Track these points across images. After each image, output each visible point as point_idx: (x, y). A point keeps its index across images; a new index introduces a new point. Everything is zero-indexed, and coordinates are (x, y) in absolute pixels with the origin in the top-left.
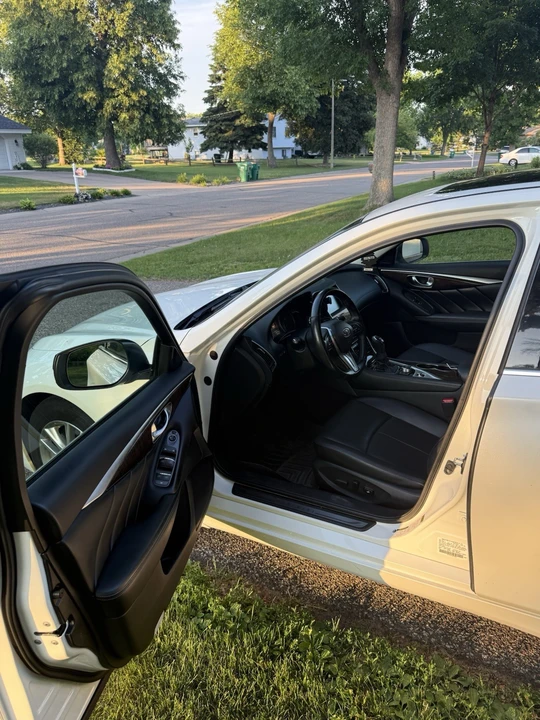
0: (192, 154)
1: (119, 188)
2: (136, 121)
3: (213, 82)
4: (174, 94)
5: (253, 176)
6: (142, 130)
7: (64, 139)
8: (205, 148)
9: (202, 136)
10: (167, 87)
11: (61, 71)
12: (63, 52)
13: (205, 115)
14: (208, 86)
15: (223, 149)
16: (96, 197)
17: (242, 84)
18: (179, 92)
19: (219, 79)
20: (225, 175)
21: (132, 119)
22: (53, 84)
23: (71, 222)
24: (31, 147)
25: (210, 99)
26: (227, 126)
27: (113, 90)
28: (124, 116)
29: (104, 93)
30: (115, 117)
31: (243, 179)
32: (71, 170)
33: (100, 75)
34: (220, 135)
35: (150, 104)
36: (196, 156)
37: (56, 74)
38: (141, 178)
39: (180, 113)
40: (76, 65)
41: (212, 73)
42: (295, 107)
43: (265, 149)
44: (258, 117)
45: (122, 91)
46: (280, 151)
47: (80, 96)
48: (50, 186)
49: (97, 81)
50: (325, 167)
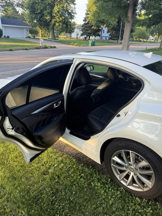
0: (78, 36)
1: (53, 46)
2: (60, 26)
3: (86, 15)
4: (73, 19)
5: (93, 44)
6: (62, 29)
7: (41, 30)
8: (82, 35)
9: (81, 31)
10: (71, 16)
11: (41, 10)
12: (42, 4)
13: (83, 25)
14: (85, 16)
15: (87, 36)
16: (46, 48)
17: (94, 16)
18: (74, 18)
19: (88, 14)
20: (84, 44)
21: (59, 25)
22: (38, 14)
23: (36, 54)
24: (31, 32)
25: (85, 20)
26: (89, 29)
27: (55, 17)
28: (57, 24)
29: (52, 17)
30: (54, 24)
31: (90, 45)
32: (39, 39)
33: (51, 12)
34: (87, 31)
35: (65, 21)
36: (80, 37)
37: (39, 11)
38: (60, 43)
39: (74, 24)
40: (45, 9)
41: (86, 12)
42: (109, 24)
43: (100, 36)
44: (98, 27)
45: (57, 17)
46: (105, 38)
47: (45, 18)
48: (34, 43)
49: (51, 13)
50: (117, 43)
